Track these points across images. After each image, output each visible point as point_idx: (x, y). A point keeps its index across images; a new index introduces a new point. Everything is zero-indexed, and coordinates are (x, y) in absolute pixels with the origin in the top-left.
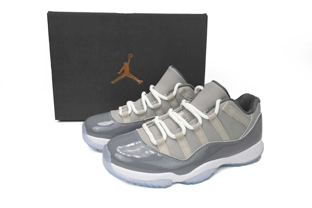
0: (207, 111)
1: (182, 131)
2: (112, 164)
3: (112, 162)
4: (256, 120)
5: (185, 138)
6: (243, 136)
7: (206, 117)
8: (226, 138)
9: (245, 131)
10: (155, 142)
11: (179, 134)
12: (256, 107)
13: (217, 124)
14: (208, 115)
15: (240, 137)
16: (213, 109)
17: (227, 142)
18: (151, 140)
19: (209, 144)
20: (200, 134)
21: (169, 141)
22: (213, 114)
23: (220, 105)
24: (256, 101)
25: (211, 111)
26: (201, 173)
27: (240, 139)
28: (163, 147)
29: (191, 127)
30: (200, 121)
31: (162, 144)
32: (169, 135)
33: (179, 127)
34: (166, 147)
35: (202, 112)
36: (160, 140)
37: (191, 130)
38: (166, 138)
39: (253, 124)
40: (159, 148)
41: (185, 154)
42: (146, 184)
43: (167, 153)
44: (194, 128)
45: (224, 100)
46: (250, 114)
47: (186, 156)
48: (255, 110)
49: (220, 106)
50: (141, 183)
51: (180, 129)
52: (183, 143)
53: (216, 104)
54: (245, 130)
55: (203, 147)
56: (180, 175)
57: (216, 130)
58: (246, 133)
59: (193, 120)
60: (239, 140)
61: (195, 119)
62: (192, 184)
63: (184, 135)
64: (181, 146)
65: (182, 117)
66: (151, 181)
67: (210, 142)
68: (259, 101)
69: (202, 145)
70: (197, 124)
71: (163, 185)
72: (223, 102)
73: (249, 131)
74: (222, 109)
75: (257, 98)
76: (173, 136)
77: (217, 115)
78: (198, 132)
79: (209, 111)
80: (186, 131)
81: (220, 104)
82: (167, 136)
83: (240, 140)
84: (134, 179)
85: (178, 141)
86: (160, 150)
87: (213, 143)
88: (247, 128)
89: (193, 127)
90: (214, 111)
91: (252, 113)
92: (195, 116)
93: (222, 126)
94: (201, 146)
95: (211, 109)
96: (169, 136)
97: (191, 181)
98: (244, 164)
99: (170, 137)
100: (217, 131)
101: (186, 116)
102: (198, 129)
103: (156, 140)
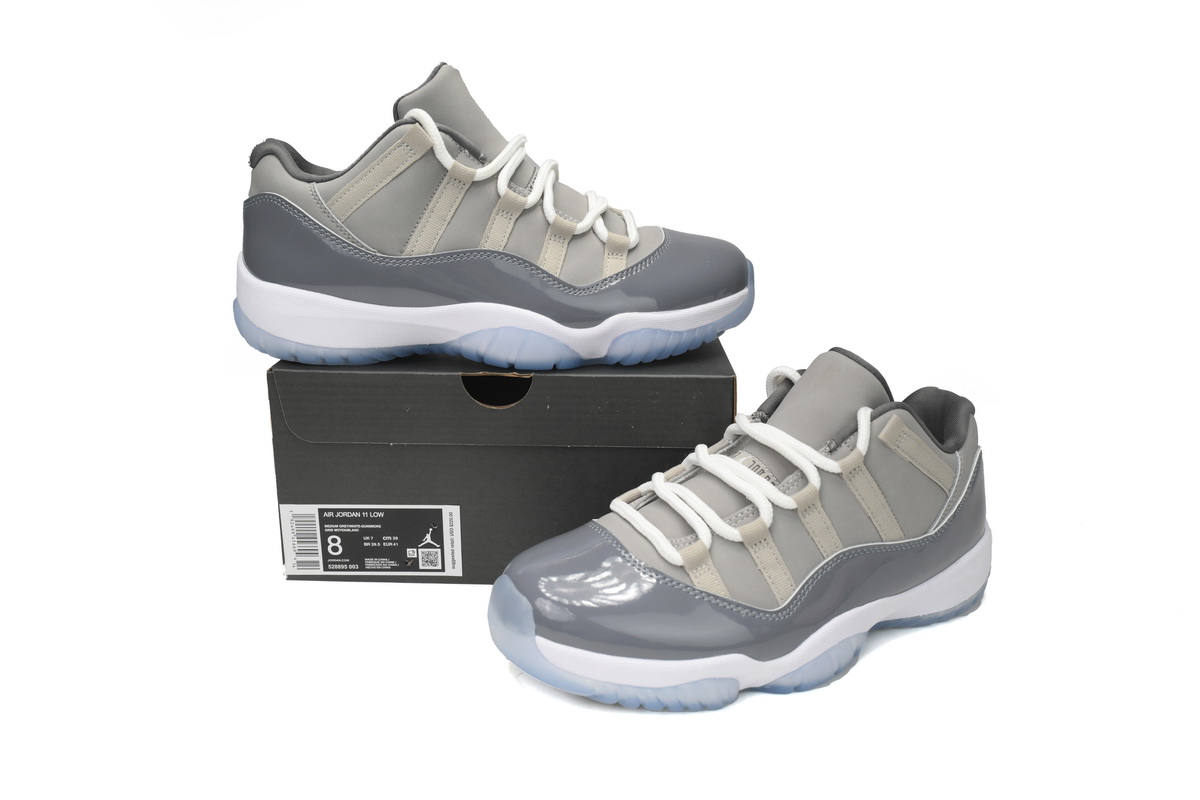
0: (833, 446)
1: (762, 515)
2: (540, 640)
3: (538, 633)
4: (970, 470)
5: (769, 538)
6: (940, 523)
7: (832, 465)
8: (890, 533)
9: (942, 508)
10: (675, 556)
11: (752, 526)
12: (967, 429)
13: (864, 488)
14: (836, 460)
15: (930, 527)
16: (848, 440)
17: (894, 545)
18: (659, 550)
19: (844, 553)
20: (816, 521)
21: (719, 549)
22: (853, 456)
23: (871, 426)
24: (963, 410)
25: (843, 444)
26: (826, 652)
27: (932, 532)
28: (702, 572)
29: (788, 502)
30: (815, 480)
31: (698, 562)
32: (717, 532)
33: (749, 502)
34: (713, 569)
35: (817, 448)
36: (694, 549)
37: (788, 510)
38: (710, 540)
39: (965, 485)
40: (691, 574)
41: (775, 591)
42: (659, 700)
43: (720, 590)
44: (798, 503)
45: (880, 408)
46: (951, 451)
47: (778, 597)
48: (965, 440)
49: (871, 430)
50: (643, 698)
51: (749, 507)
52: (766, 556)
53: (857, 422)
54: (944, 504)
55: (827, 563)
56: (764, 661)
57: (862, 508)
58: (945, 515)
59: (790, 478)
60: (927, 537)
61: (796, 473)
62: (798, 689)
63: (768, 526)
64: (759, 564)
65: (749, 470)
66: (675, 688)
67: (845, 547)
68: (972, 410)
69: (824, 558)
70: (806, 490)
71: (711, 696)
72: (880, 414)
73: (954, 505)
74: (881, 436)
75: (964, 400)
76: (733, 533)
77: (866, 457)
78: (807, 516)
79: (838, 445)
80: (772, 515)
81: (872, 420)
82: (713, 533)
83: (931, 536)
84: (619, 685)
85: (750, 549)
86: (696, 583)
87: (856, 549)
88: (947, 497)
89: (796, 501)
90: (854, 447)
91: (958, 447)
92: (796, 464)
93: (879, 492)
94: (820, 563)
95: (844, 439)
96: (718, 536)
97: (797, 681)
98: (940, 615)
99: (722, 538)
100: (864, 511)
101: (763, 466)
102: (807, 507)
103: (677, 550)
